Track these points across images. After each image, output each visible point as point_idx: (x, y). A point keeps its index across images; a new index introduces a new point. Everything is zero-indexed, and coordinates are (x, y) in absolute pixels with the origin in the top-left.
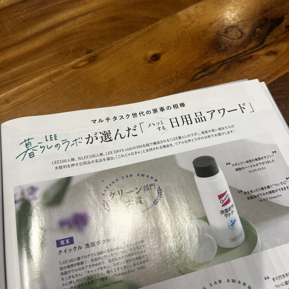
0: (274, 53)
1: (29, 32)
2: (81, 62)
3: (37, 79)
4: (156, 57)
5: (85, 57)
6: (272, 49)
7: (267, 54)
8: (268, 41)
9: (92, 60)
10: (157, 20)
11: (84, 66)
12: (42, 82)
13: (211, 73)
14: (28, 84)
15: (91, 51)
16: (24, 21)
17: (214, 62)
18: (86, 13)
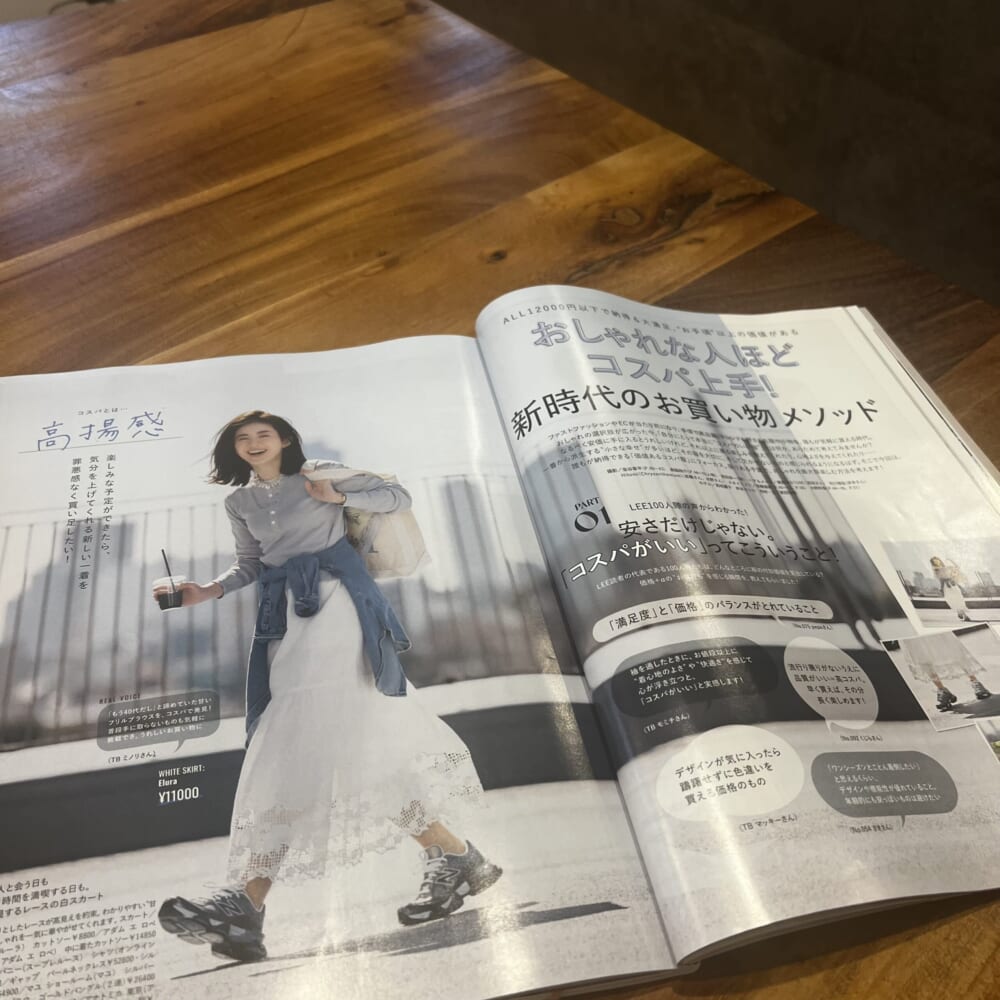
0: (701, 241)
1: (268, 233)
2: (373, 267)
3: (303, 293)
4: (499, 256)
5: (377, 261)
6: (696, 235)
7: (689, 243)
8: (687, 224)
9: (392, 264)
10: (490, 206)
11: (378, 273)
12: (313, 296)
13: (596, 272)
14: (288, 300)
15: (385, 253)
16: (256, 218)
17: (599, 257)
18: (365, 202)
